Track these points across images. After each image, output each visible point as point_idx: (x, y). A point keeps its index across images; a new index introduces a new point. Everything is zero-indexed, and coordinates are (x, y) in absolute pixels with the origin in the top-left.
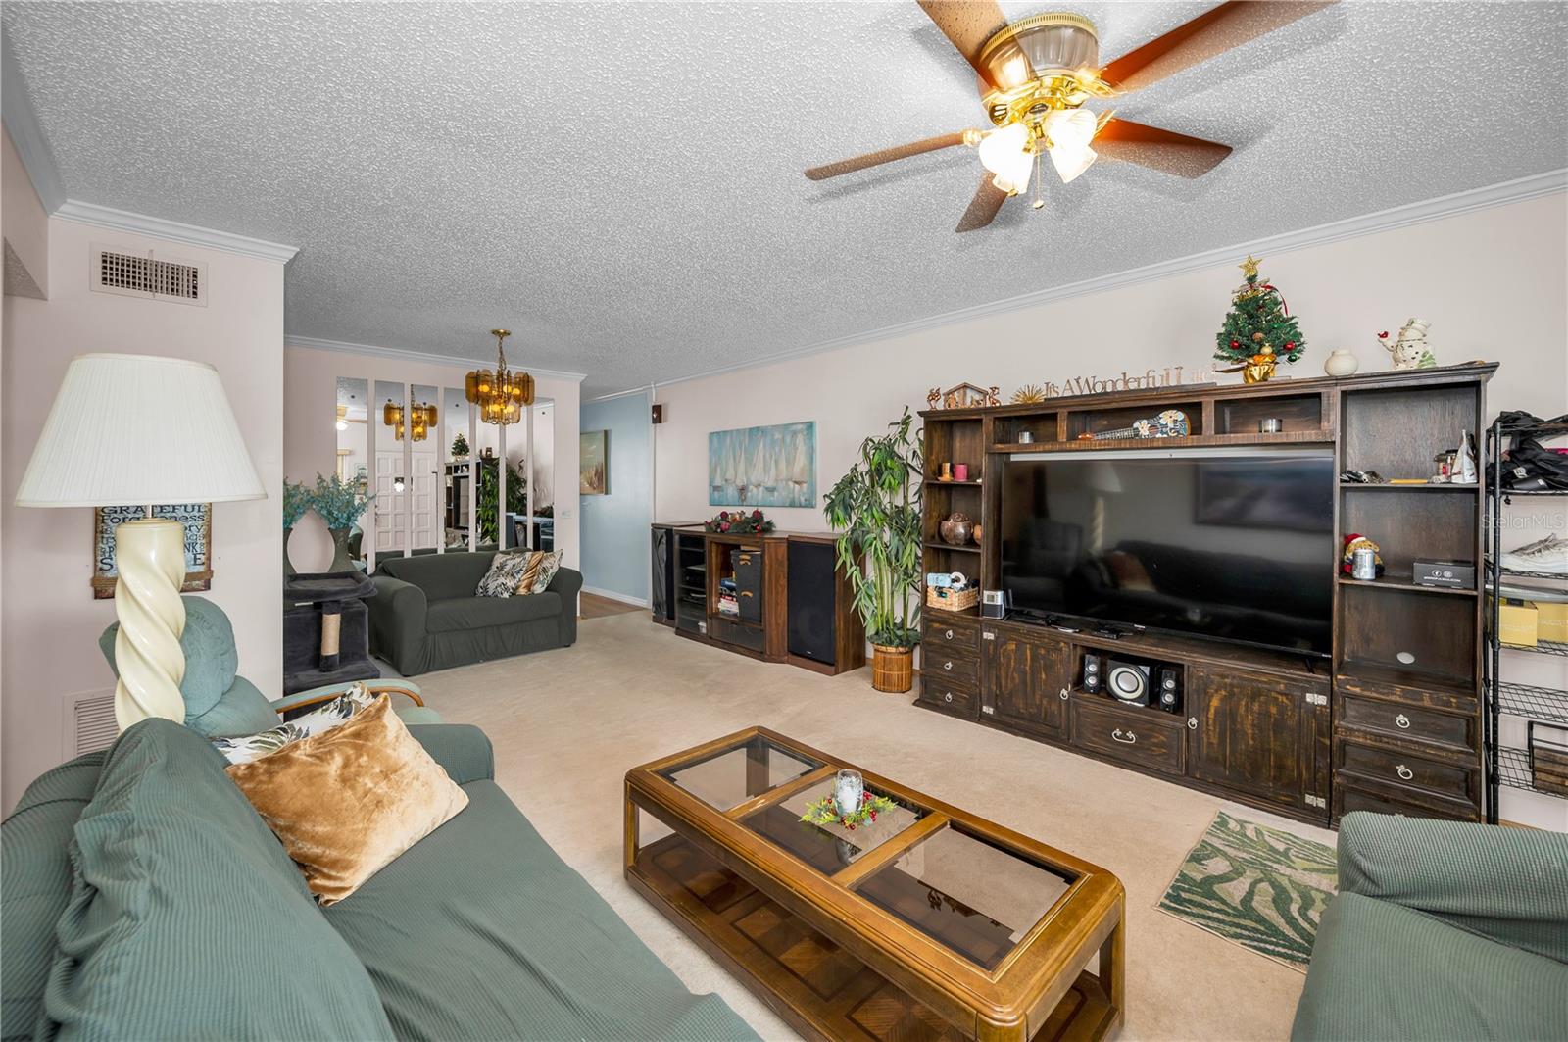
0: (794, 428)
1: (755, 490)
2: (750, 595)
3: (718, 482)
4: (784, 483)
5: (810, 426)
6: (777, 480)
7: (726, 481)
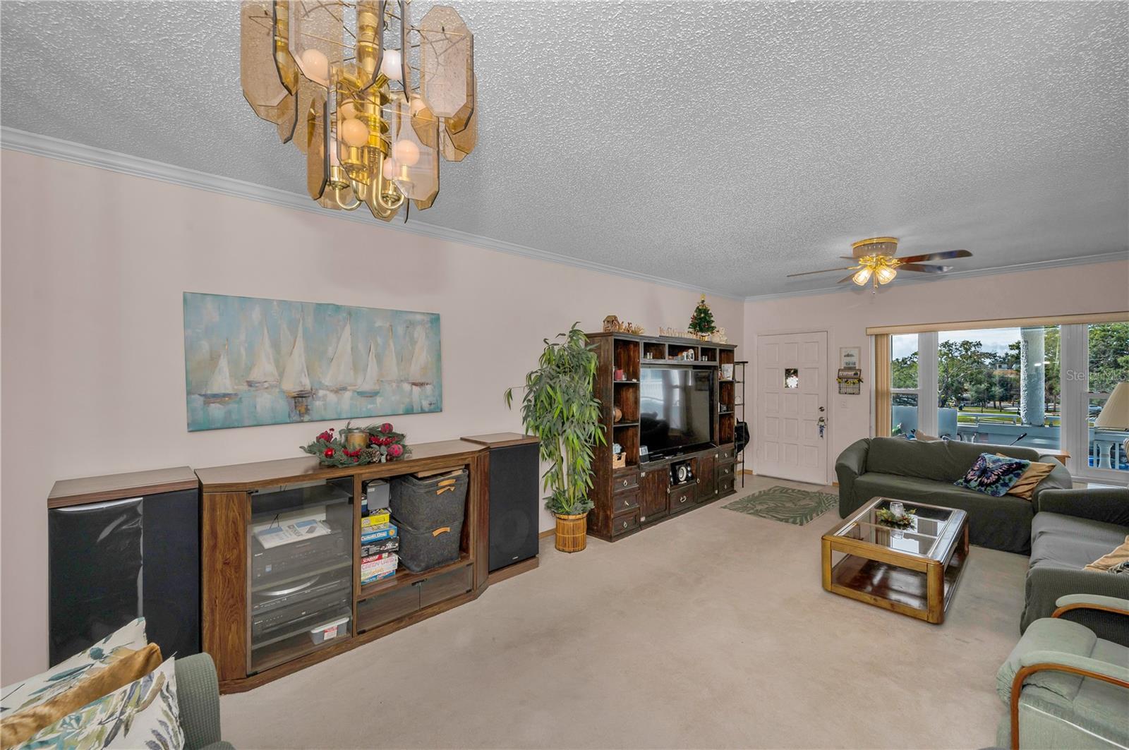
0: (411, 317)
1: (332, 397)
2: (448, 529)
3: (222, 382)
4: (394, 385)
5: (435, 319)
6: (380, 382)
7: (250, 384)
